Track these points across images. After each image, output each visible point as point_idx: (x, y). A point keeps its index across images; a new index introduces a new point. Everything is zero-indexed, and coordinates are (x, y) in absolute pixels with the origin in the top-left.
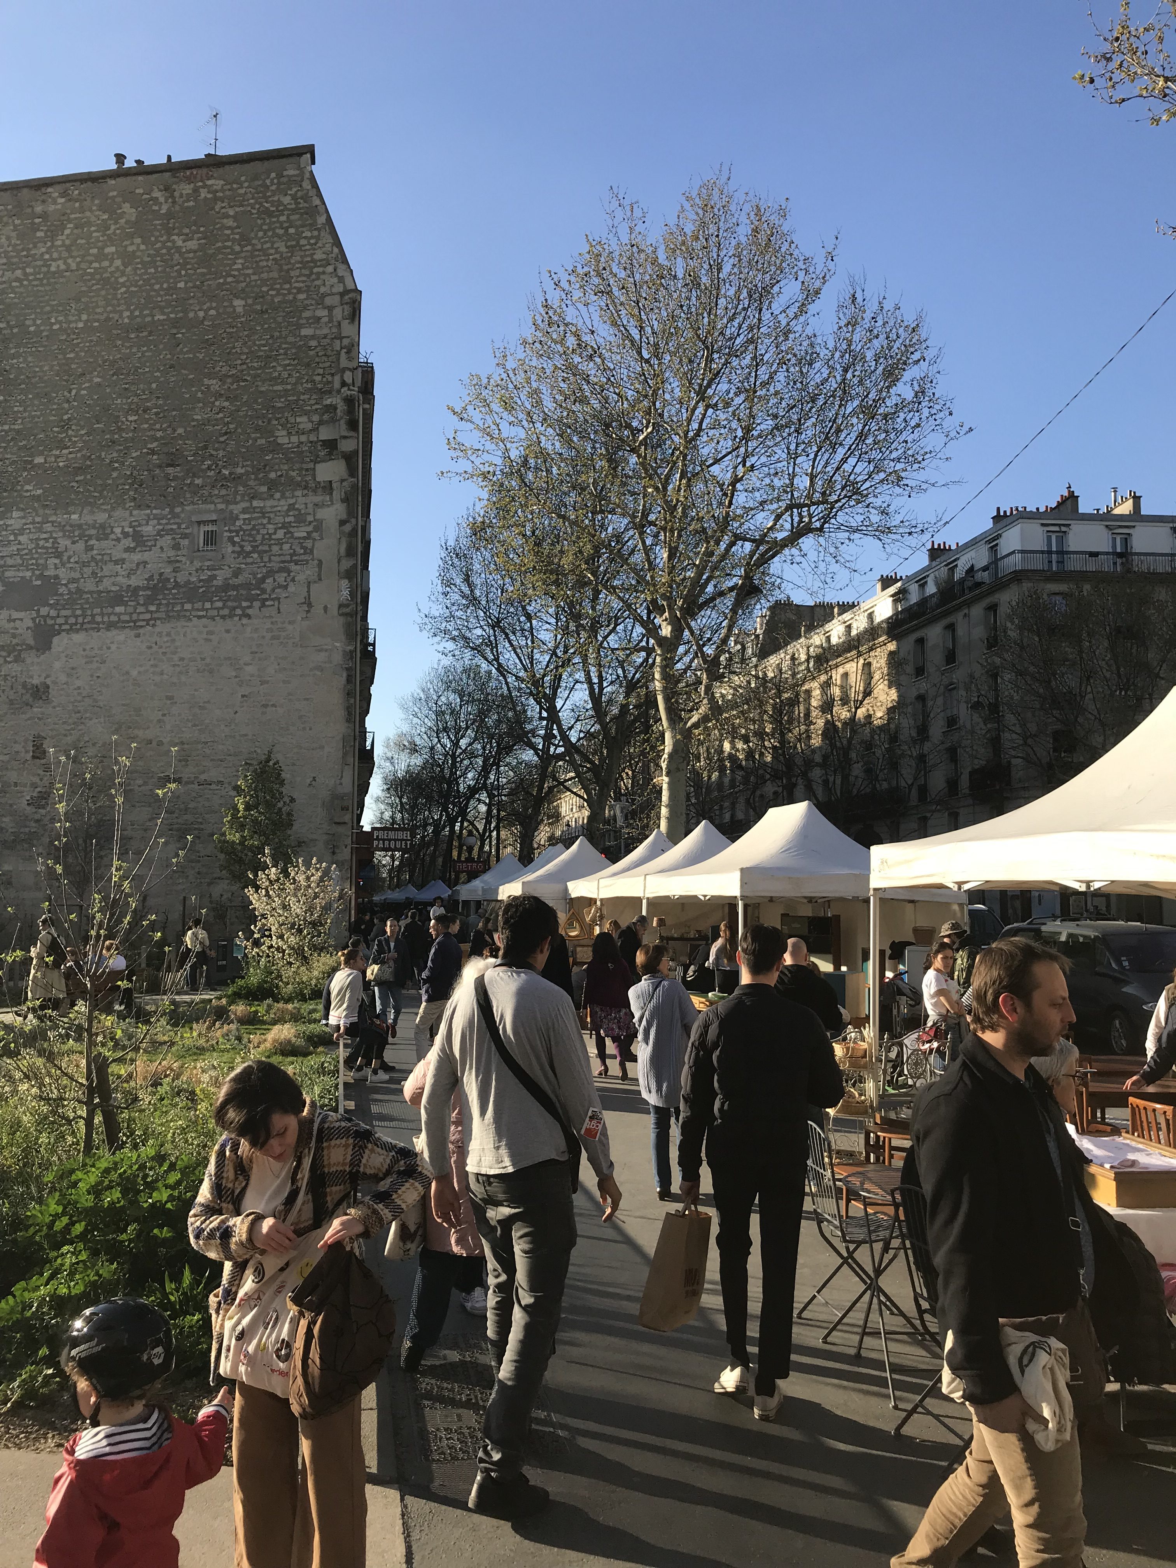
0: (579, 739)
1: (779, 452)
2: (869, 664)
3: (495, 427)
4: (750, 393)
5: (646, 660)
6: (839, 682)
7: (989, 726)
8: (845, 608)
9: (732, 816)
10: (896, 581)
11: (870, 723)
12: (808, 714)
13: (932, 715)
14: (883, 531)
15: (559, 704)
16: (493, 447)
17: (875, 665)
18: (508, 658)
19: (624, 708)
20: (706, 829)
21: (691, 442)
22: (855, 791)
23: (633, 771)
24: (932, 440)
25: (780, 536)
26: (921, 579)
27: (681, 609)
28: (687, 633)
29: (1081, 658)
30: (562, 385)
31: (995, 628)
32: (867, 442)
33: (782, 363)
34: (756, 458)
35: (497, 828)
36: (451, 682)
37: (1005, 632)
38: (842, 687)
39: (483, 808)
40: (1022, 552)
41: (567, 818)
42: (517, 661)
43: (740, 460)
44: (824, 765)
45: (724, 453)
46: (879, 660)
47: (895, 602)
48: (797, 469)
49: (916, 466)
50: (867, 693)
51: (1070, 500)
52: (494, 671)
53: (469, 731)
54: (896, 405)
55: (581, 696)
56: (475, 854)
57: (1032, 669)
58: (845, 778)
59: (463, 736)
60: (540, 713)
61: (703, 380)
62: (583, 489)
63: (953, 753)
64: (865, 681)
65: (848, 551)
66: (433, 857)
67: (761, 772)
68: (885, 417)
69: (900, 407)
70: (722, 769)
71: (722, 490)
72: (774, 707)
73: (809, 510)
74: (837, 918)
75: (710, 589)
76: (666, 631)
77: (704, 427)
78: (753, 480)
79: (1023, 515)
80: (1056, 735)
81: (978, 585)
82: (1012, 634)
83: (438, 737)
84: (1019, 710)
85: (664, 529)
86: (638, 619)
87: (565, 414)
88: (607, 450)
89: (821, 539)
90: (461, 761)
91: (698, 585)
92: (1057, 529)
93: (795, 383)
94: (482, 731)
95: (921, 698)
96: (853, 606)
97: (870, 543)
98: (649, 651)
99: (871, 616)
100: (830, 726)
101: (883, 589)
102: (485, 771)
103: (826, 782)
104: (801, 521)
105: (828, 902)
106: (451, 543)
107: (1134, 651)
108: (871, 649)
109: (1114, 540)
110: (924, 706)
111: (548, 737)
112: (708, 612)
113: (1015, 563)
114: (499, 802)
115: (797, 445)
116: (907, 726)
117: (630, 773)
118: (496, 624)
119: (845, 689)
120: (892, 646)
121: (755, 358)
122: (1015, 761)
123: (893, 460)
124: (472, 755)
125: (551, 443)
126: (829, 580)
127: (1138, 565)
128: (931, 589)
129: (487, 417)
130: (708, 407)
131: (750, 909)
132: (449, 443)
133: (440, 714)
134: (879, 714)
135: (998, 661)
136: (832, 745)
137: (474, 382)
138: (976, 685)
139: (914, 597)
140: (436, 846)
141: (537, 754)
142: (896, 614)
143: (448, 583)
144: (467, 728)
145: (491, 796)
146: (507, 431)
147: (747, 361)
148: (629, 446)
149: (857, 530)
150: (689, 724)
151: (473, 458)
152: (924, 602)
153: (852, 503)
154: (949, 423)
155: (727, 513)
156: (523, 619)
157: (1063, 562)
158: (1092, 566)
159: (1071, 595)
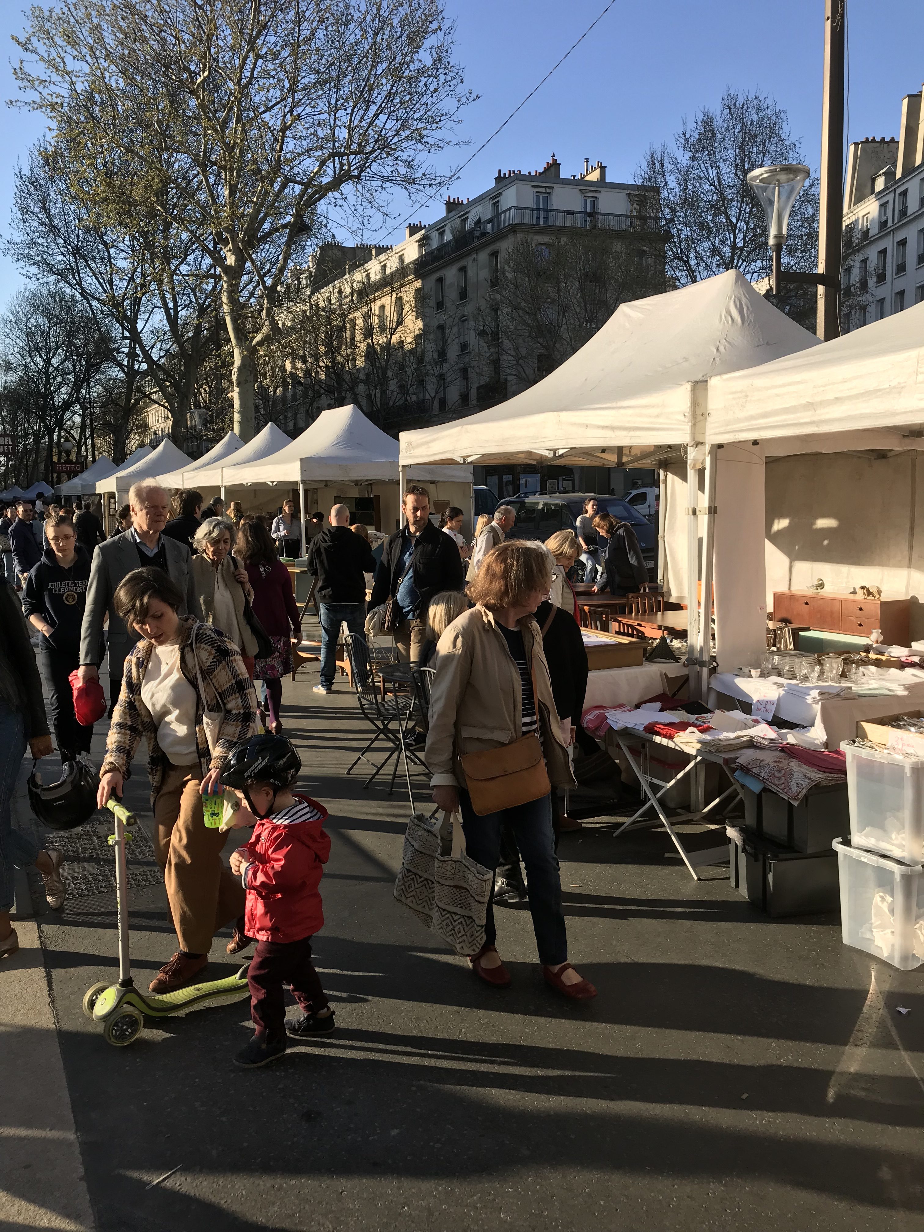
0: (160, 358)
1: (321, 105)
2: (401, 298)
3: (58, 60)
4: (295, 47)
5: (214, 288)
6: (377, 313)
7: (492, 350)
8: (382, 250)
9: (295, 425)
10: (421, 229)
11: (402, 347)
12: (353, 339)
13: (449, 341)
14: (408, 182)
15: (140, 325)
16: (59, 78)
17: (405, 299)
18: (90, 282)
19: (198, 329)
20: (271, 429)
21: (244, 89)
22: (391, 403)
23: (210, 387)
24: (448, 104)
25: (325, 180)
26: (439, 227)
27: (243, 241)
28: (248, 264)
29: (559, 295)
30: (122, 23)
31: (497, 271)
32: (395, 101)
33: (321, 21)
34: (302, 108)
35: (92, 437)
36: (39, 306)
37: (504, 273)
38: (379, 317)
39: (78, 419)
40: (517, 208)
41: (154, 428)
42: (99, 286)
43: (287, 109)
44: (367, 382)
45: (274, 102)
46: (408, 295)
47: (420, 246)
48: (337, 123)
49: (434, 126)
50: (400, 322)
51: (554, 166)
52: (77, 294)
53: (60, 351)
54: (418, 70)
55: (159, 320)
56: (73, 457)
57: (523, 304)
58: (384, 392)
59: (54, 355)
60: (123, 333)
61: (252, 30)
62: (148, 126)
63: (465, 372)
64: (398, 311)
65: (381, 197)
66: (36, 463)
67: (317, 387)
68: (409, 80)
69: (421, 72)
70: (285, 385)
71: (273, 135)
72: (326, 333)
73: (348, 159)
74: (378, 497)
75: (267, 226)
76: (231, 260)
77: (255, 76)
78: (301, 128)
79: (518, 178)
80: (540, 357)
81: (484, 234)
82: (510, 275)
83: (30, 356)
84: (514, 337)
85: (224, 168)
86: (205, 250)
87: (126, 52)
88: (168, 90)
89: (359, 186)
90: (54, 378)
91: (255, 222)
92: (543, 190)
93: (333, 42)
94: (72, 351)
95: (441, 327)
96: (387, 249)
97: (398, 192)
98: (218, 278)
99: (401, 258)
100: (371, 348)
101: (411, 234)
102: (77, 387)
103: (369, 396)
104: (341, 169)
105: (371, 484)
106: (26, 172)
107: (597, 291)
108: (402, 286)
109: (585, 201)
110: (443, 333)
111: (132, 355)
112: (267, 246)
113: (511, 217)
114: (92, 414)
115: (337, 100)
116: (430, 350)
117: (207, 388)
118: (76, 251)
119: (382, 318)
120: (418, 284)
121: (297, 13)
122: (510, 378)
123: (416, 120)
124: (65, 372)
125: (116, 81)
126: (366, 223)
127: (605, 223)
128: (448, 237)
129: (52, 50)
130: (258, 57)
131: (310, 494)
132: (16, 73)
133: (30, 335)
134: (409, 340)
135: (498, 297)
136: (373, 364)
137: (36, 14)
138: (482, 316)
139: (435, 244)
140: (37, 453)
141: (123, 371)
142: (421, 257)
143: (25, 210)
144: (57, 348)
145: (84, 409)
146: (72, 65)
147: (291, 15)
148: (188, 88)
149: (388, 180)
150: (254, 343)
151: (40, 89)
152: (442, 247)
153: (384, 155)
154: (461, 89)
155: (279, 156)
156: (101, 247)
157: (547, 218)
158: (569, 222)
159: (553, 245)
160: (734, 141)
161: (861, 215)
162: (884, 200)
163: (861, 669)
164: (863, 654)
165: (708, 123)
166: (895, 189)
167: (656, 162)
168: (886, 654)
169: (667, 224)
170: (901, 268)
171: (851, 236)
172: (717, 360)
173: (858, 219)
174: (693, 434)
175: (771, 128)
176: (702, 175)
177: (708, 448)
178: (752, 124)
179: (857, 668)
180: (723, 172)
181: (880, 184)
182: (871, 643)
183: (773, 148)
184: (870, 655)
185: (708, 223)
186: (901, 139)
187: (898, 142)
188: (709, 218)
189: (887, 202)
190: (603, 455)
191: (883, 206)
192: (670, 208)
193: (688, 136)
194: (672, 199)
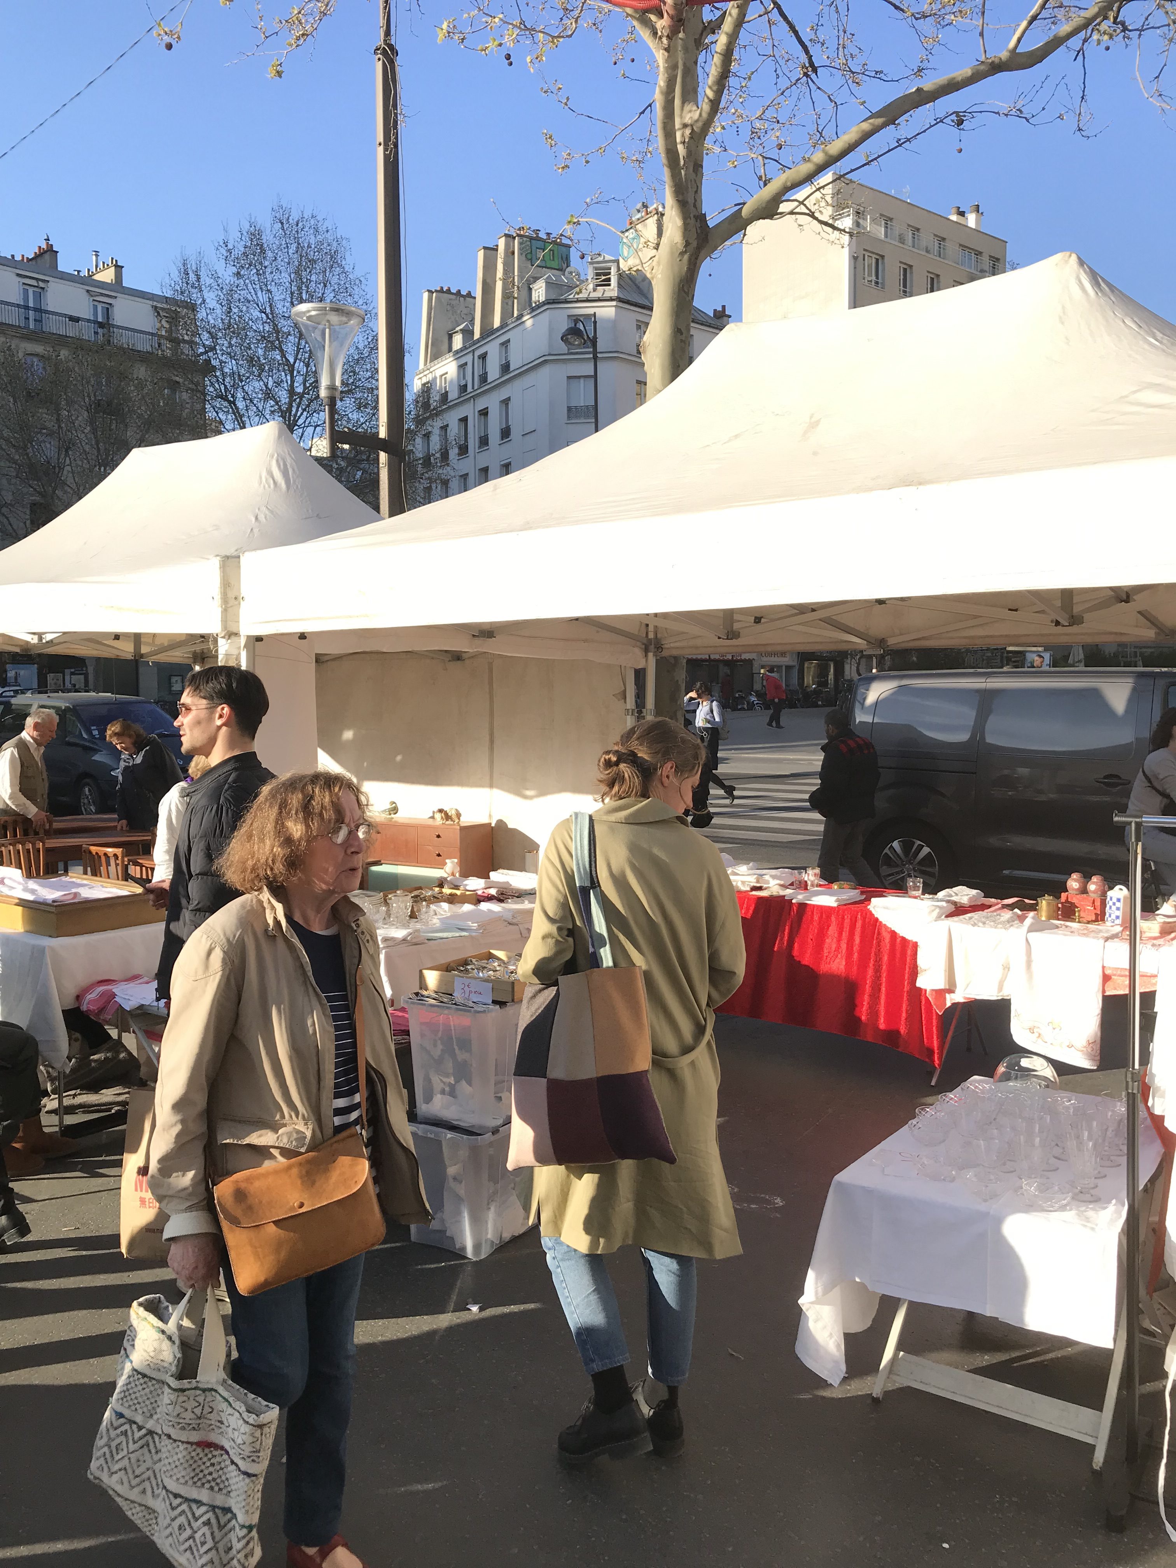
29: (59, 427)
51: (48, 254)
80: (31, 504)
92: (34, 283)
107: (114, 427)
109: (95, 307)
127: (123, 339)
157: (41, 321)
158: (71, 331)
159: (49, 358)
160: (289, 263)
161: (438, 373)
162: (463, 361)
163: (433, 907)
164: (437, 889)
165: (256, 235)
166: (473, 351)
167: (190, 272)
168: (462, 888)
169: (206, 352)
170: (484, 441)
171: (429, 398)
172: (256, 531)
173: (435, 378)
174: (225, 621)
175: (332, 257)
176: (250, 298)
177: (243, 641)
178: (309, 246)
179: (428, 906)
180: (275, 298)
181: (458, 342)
182: (445, 875)
183: (334, 280)
184: (444, 890)
185: (259, 358)
186: (478, 294)
187: (475, 298)
188: (260, 352)
189: (466, 364)
190: (116, 644)
191: (462, 367)
192: (209, 332)
193: (230, 246)
194: (212, 321)
